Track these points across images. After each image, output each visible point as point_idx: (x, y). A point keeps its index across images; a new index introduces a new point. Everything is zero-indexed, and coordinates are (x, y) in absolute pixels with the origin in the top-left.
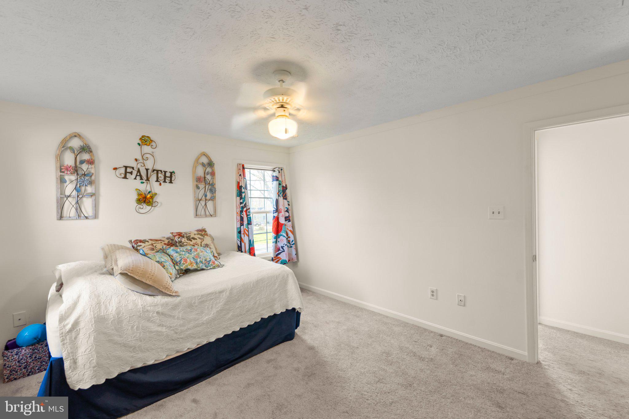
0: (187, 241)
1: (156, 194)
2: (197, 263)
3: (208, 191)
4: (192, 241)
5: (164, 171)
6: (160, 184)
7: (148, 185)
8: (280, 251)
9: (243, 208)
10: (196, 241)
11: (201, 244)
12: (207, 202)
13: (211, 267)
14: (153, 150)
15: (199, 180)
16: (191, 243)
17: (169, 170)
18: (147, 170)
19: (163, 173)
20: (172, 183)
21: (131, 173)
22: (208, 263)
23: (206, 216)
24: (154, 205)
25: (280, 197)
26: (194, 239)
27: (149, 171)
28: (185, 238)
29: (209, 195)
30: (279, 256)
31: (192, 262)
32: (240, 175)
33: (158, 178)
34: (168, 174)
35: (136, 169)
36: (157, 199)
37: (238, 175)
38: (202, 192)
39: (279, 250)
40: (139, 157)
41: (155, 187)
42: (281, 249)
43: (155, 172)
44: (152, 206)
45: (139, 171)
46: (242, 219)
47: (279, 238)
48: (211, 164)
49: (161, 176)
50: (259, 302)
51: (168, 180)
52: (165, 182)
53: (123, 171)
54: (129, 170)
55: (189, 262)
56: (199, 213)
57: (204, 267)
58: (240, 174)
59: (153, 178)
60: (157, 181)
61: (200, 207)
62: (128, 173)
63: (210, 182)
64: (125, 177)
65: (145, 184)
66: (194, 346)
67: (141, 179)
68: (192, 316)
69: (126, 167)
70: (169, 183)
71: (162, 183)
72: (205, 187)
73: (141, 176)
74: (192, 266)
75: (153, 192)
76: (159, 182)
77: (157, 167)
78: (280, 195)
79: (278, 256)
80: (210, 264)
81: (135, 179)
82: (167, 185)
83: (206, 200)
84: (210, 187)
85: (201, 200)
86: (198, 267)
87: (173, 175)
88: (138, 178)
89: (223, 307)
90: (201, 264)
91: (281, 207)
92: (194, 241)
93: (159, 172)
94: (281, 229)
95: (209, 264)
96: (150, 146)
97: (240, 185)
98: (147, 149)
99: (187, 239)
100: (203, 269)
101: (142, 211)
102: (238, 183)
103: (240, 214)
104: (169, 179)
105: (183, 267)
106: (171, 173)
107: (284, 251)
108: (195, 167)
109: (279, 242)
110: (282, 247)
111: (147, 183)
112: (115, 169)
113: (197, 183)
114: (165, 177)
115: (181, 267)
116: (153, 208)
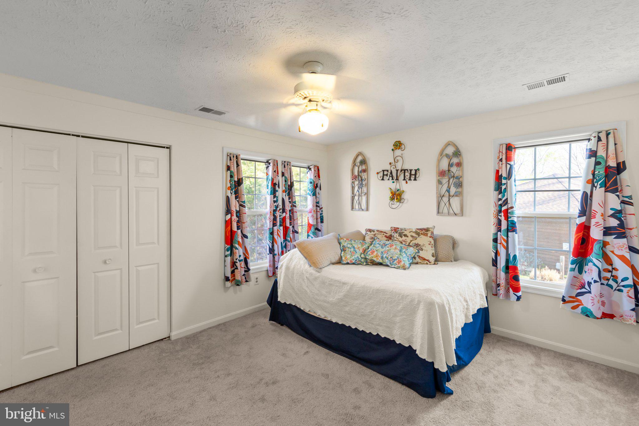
0: (398, 237)
1: (403, 191)
2: (382, 258)
3: (452, 185)
4: (402, 238)
5: (410, 170)
6: (407, 182)
7: (398, 184)
8: (583, 290)
9: (501, 206)
10: (406, 238)
11: (410, 242)
12: (450, 198)
13: (396, 267)
14: (402, 152)
15: (442, 174)
16: (401, 239)
17: (414, 168)
18: (397, 170)
19: (409, 171)
20: (416, 180)
21: (387, 175)
22: (393, 260)
23: (449, 214)
24: (402, 201)
25: (596, 187)
26: (405, 236)
27: (399, 172)
28: (398, 233)
29: (453, 190)
30: (580, 298)
31: (378, 255)
32: (501, 160)
33: (404, 177)
34: (413, 172)
35: (390, 171)
36: (405, 196)
37: (498, 160)
38: (445, 187)
39: (583, 286)
40: (392, 161)
41: (403, 185)
42: (587, 286)
43: (403, 171)
44: (400, 203)
45: (391, 173)
46: (499, 223)
47: (587, 265)
48: (457, 153)
49: (407, 174)
50: (376, 314)
51: (413, 178)
52: (410, 180)
53: (381, 174)
54: (385, 173)
55: (375, 255)
56: (441, 211)
57: (389, 264)
58: (501, 158)
59: (401, 177)
60: (404, 179)
61: (442, 204)
62: (385, 175)
63: (454, 174)
64: (383, 179)
65: (395, 183)
66: (322, 317)
67: (393, 179)
68: (323, 292)
69: (383, 171)
70: (414, 180)
71: (408, 181)
72: (449, 181)
73: (392, 177)
74: (377, 259)
75: (401, 190)
76: (406, 180)
77: (405, 167)
78: (596, 184)
79: (577, 297)
80: (395, 262)
81: (389, 180)
82: (413, 182)
83: (449, 195)
84: (455, 180)
85: (443, 196)
86: (384, 262)
87: (417, 173)
88: (391, 178)
89: (343, 297)
90: (387, 260)
91: (596, 206)
92: (404, 238)
93: (406, 171)
94: (592, 249)
95: (393, 262)
96: (400, 149)
97: (500, 174)
98: (398, 152)
99: (399, 235)
100: (387, 266)
101: (394, 206)
102: (498, 172)
103: (498, 215)
104: (414, 176)
105: (369, 257)
106: (416, 170)
107: (590, 292)
108: (439, 161)
109: (586, 272)
110: (589, 284)
111: (397, 182)
112: (378, 173)
113: (440, 178)
114: (411, 175)
115: (367, 257)
116: (401, 204)
